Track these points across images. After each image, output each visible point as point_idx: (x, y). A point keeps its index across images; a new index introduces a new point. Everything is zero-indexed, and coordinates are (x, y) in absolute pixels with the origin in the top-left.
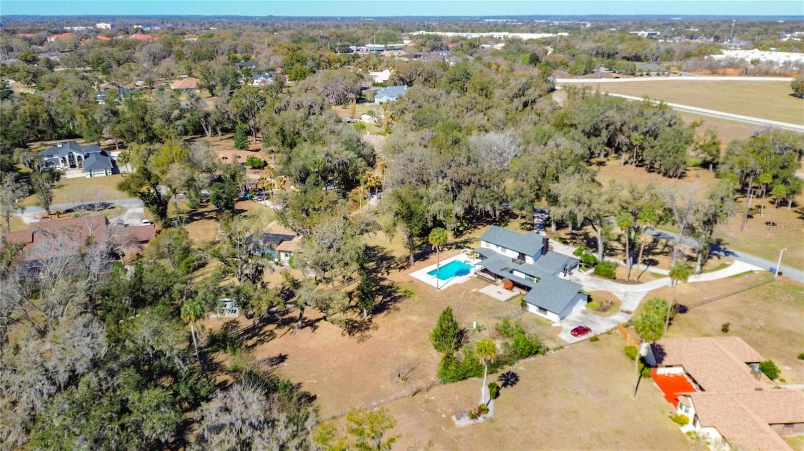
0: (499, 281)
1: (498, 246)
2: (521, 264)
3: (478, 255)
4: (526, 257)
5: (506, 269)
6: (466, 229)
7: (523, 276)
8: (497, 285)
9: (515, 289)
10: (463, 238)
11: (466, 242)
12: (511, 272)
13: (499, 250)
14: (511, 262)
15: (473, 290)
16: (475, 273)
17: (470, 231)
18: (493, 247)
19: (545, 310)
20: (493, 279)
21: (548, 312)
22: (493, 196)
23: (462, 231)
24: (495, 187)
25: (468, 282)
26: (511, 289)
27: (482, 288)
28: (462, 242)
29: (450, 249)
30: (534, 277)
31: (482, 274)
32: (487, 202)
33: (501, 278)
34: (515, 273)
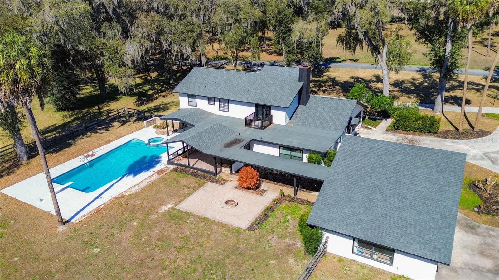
0: (226, 171)
1: (211, 99)
2: (264, 128)
3: (177, 124)
4: (273, 112)
5: (236, 142)
6: (158, 92)
7: (274, 152)
8: (222, 182)
9: (265, 185)
10: (152, 105)
11: (157, 109)
12: (248, 147)
13: (214, 109)
14: (244, 127)
15: (165, 208)
16: (170, 162)
17: (164, 94)
18: (202, 104)
19: (389, 251)
20: (211, 168)
21: (396, 255)
22: (192, 31)
23: (152, 95)
24: (194, 17)
25: (152, 185)
26: (255, 188)
27: (187, 196)
28: (149, 111)
29: (124, 123)
30: (302, 151)
31: (184, 161)
32: (184, 40)
33: (229, 163)
34: (257, 148)
